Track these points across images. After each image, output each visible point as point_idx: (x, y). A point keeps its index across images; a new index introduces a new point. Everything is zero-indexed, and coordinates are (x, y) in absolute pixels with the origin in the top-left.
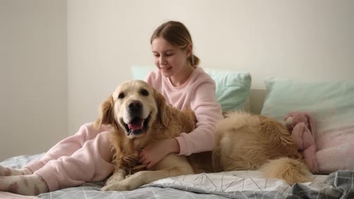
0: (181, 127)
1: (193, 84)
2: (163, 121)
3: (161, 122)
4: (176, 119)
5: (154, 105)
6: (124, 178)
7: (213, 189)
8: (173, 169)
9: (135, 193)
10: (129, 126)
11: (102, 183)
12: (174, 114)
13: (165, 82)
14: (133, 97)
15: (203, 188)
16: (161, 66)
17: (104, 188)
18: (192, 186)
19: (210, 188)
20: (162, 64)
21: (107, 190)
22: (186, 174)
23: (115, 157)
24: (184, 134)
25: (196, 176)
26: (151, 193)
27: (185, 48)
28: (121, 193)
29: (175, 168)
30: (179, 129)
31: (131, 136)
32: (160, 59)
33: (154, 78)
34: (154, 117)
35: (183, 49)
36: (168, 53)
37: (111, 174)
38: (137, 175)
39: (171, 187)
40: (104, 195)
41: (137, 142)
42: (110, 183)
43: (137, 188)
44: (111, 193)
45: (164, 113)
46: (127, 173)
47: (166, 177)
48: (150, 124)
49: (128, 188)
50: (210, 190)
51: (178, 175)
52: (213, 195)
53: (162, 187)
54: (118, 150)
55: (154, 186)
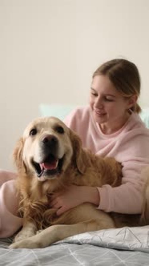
0: (101, 176)
1: (128, 133)
2: (79, 167)
3: (76, 167)
4: (96, 166)
5: (70, 146)
6: (35, 233)
7: (138, 245)
8: (90, 222)
9: (48, 251)
10: (41, 166)
11: (9, 240)
12: (93, 161)
13: (93, 126)
14: (48, 132)
15: (127, 244)
16: (95, 108)
17: (12, 246)
18: (113, 242)
19: (135, 244)
20: (97, 107)
21: (16, 248)
22: (106, 228)
23: (22, 204)
24: (108, 186)
25: (118, 230)
26: (66, 250)
27: (129, 98)
28: (33, 251)
29: (93, 222)
30: (99, 177)
31: (43, 178)
32: (97, 99)
33: (80, 117)
34: (68, 160)
35: (126, 98)
36: (108, 97)
37: (20, 229)
38: (50, 229)
39: (90, 244)
40: (12, 254)
41: (46, 187)
42: (19, 239)
43: (50, 245)
44: (20, 251)
45: (79, 159)
46: (38, 228)
47: (83, 232)
48: (65, 167)
49: (40, 245)
50: (135, 247)
51: (96, 229)
52: (139, 252)
53: (79, 244)
54: (25, 196)
55: (69, 243)
